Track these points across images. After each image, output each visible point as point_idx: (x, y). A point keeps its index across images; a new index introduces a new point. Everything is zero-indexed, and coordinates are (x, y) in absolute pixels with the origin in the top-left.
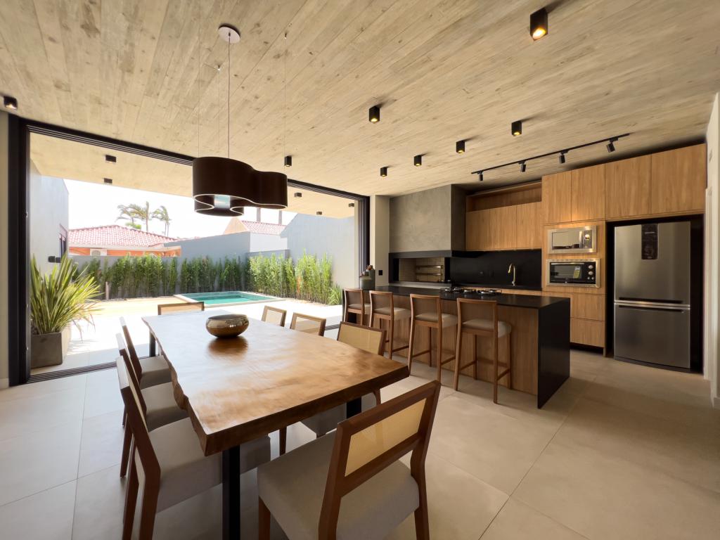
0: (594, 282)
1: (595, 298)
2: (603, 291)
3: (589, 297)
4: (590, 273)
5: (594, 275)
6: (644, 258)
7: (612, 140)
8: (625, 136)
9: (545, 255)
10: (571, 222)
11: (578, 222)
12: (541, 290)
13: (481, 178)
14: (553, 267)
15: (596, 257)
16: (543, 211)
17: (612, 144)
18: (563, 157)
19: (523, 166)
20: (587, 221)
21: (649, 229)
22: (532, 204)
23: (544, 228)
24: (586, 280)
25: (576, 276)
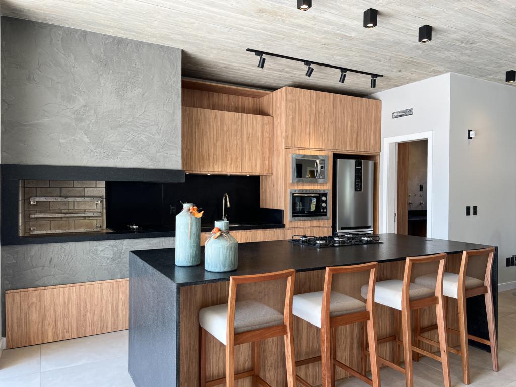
0: (324, 214)
1: (326, 229)
2: (330, 221)
3: (322, 229)
4: (324, 205)
5: (325, 207)
6: (356, 190)
7: (375, 76)
8: (382, 76)
9: (286, 184)
10: (309, 149)
11: (315, 149)
12: (283, 226)
13: (262, 64)
14: (294, 198)
15: (327, 188)
16: (284, 130)
17: (375, 80)
18: (345, 75)
19: (309, 68)
20: (322, 150)
21: (358, 164)
22: (259, 117)
23: (286, 152)
24: (319, 212)
25: (313, 208)
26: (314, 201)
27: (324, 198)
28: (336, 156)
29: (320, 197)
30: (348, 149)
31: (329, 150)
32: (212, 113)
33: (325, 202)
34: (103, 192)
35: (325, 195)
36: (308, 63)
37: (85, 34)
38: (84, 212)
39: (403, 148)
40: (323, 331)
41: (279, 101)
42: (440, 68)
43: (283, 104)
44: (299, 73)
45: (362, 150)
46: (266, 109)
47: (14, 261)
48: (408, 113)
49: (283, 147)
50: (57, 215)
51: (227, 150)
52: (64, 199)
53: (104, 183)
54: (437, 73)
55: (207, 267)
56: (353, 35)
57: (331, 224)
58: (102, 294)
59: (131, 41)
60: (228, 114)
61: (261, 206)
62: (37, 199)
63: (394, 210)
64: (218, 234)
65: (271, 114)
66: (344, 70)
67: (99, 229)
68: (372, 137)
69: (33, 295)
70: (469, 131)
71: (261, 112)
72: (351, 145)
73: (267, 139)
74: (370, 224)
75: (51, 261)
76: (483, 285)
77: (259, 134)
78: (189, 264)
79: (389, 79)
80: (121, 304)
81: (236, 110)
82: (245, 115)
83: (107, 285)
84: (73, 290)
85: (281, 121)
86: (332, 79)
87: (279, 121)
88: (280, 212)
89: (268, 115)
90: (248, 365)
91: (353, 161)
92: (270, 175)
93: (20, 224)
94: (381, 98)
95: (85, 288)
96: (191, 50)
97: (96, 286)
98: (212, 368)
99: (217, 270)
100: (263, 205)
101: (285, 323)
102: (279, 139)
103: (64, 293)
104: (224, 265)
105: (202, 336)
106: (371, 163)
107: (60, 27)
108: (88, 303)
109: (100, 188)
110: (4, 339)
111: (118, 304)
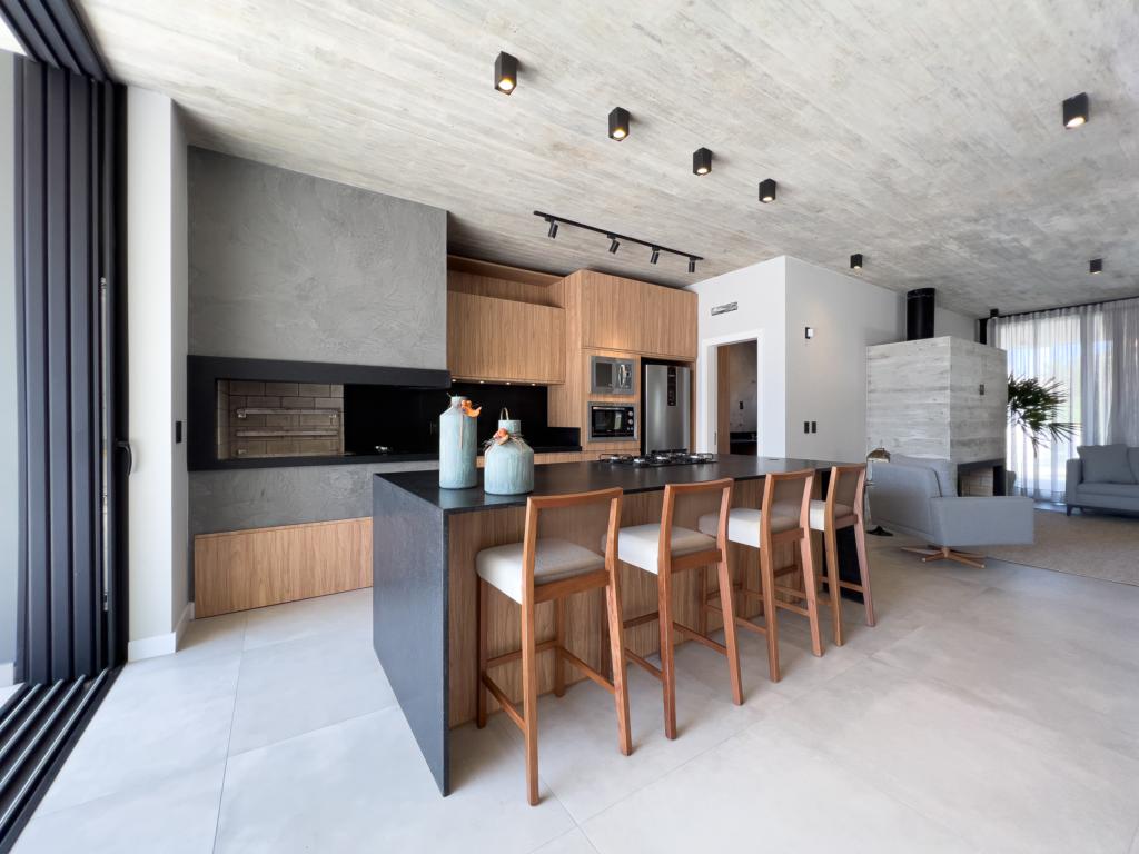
0: (631, 434)
1: (633, 452)
2: (638, 443)
3: (628, 452)
5: (633, 426)
6: (669, 403)
7: (693, 258)
8: (701, 259)
9: (583, 394)
10: (611, 350)
11: (618, 350)
12: (579, 449)
13: (553, 233)
14: (594, 412)
15: (634, 400)
16: (580, 325)
17: (694, 264)
18: (657, 255)
19: (614, 242)
20: (627, 351)
21: (672, 371)
22: (547, 308)
23: (583, 353)
24: (626, 432)
25: (618, 426)
26: (618, 416)
27: (630, 413)
28: (645, 361)
29: (626, 412)
30: (658, 352)
31: (635, 352)
32: (486, 301)
33: (632, 418)
34: (340, 403)
35: (631, 409)
36: (611, 235)
37: (312, 181)
38: (314, 429)
39: (724, 352)
40: (660, 578)
41: (574, 289)
42: (773, 249)
43: (579, 291)
44: (600, 251)
45: (676, 355)
46: (556, 299)
47: (209, 493)
48: (732, 307)
49: (579, 347)
50: (275, 434)
51: (505, 350)
52: (285, 412)
53: (341, 388)
54: (769, 255)
55: (487, 489)
56: (674, 191)
57: (639, 447)
58: (338, 539)
59: (378, 195)
60: (507, 303)
61: (550, 425)
62: (247, 411)
63: (714, 429)
64: (505, 438)
65: (562, 305)
66: (656, 248)
67: (335, 453)
68: (688, 339)
69: (237, 540)
70: (807, 329)
71: (550, 303)
72: (662, 346)
73: (558, 337)
74: (685, 448)
75: (263, 494)
76: (852, 513)
77: (547, 330)
78: (461, 486)
79: (710, 263)
80: (364, 552)
81: (517, 299)
82: (529, 305)
83: (343, 526)
84: (296, 533)
85: (576, 314)
86: (639, 261)
87: (573, 313)
88: (576, 431)
89: (558, 306)
90: (548, 632)
91: (665, 368)
92: (561, 384)
93: (219, 443)
94: (698, 292)
95: (312, 530)
96: (460, 212)
97: (329, 526)
98: (497, 638)
99: (504, 492)
100: (552, 423)
101: (607, 567)
102: (573, 337)
103: (282, 538)
104: (514, 484)
105: (482, 591)
106: (686, 371)
107: (275, 169)
108: (317, 553)
109: (336, 396)
110: (193, 604)
111: (359, 552)
